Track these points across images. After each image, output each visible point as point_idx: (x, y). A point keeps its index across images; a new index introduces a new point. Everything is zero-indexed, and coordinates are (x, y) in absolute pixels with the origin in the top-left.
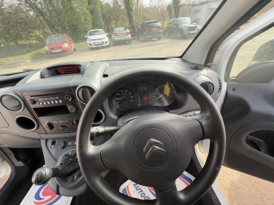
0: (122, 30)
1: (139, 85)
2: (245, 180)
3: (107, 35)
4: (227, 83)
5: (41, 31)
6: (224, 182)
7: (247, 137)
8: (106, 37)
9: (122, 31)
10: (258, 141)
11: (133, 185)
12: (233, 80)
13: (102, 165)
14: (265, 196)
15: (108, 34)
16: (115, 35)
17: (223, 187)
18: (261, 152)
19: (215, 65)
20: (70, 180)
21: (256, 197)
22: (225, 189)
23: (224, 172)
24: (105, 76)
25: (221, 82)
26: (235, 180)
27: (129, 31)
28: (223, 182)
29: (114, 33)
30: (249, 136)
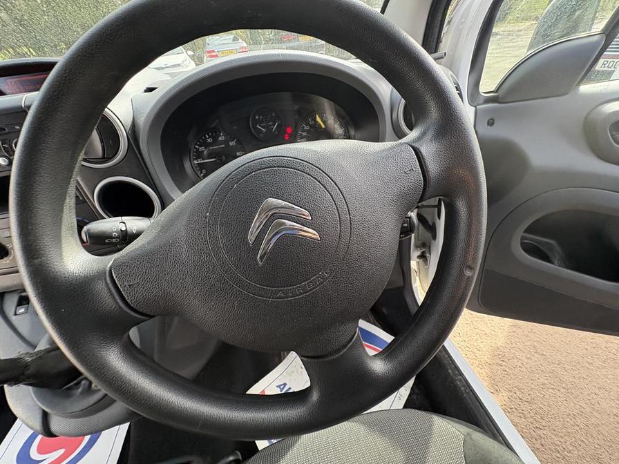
0: (227, 42)
1: (255, 117)
2: (518, 340)
3: (192, 57)
4: (474, 108)
5: (9, 52)
6: (479, 350)
7: (523, 238)
8: (188, 61)
9: (227, 46)
10: (546, 242)
11: (277, 387)
12: (488, 101)
13: (126, 309)
14: (558, 364)
15: (192, 53)
16: (212, 56)
17: (477, 362)
18: (553, 265)
19: (445, 58)
20: (80, 390)
21: (542, 371)
22: (480, 366)
23: (477, 331)
24: (150, 90)
25: (460, 91)
26: (499, 344)
27: (245, 45)
28: (477, 352)
29: (208, 50)
30: (524, 234)
